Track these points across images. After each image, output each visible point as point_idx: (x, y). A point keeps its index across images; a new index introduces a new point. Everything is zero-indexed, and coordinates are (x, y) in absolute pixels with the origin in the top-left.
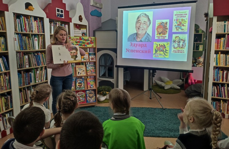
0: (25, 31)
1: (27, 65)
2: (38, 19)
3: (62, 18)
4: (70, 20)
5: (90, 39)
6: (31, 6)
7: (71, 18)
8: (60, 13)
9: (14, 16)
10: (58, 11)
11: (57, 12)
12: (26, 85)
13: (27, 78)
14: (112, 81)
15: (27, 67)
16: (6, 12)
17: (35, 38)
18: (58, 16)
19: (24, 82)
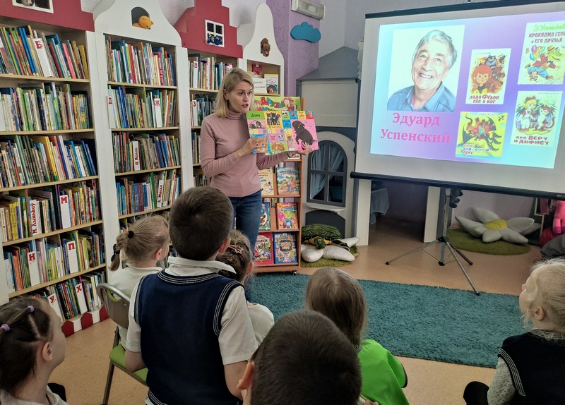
0: (131, 81)
1: (137, 163)
2: (163, 49)
3: (220, 45)
4: (239, 51)
5: (287, 102)
6: (145, 17)
7: (242, 46)
8: (215, 34)
9: (106, 43)
10: (210, 27)
11: (207, 32)
12: (135, 212)
13: (136, 196)
14: (339, 213)
15: (137, 169)
16: (88, 33)
17: (155, 99)
18: (208, 42)
19: (130, 203)
